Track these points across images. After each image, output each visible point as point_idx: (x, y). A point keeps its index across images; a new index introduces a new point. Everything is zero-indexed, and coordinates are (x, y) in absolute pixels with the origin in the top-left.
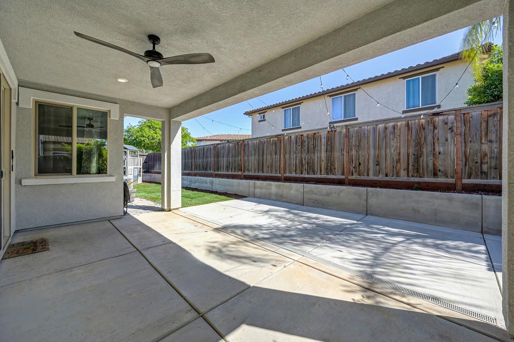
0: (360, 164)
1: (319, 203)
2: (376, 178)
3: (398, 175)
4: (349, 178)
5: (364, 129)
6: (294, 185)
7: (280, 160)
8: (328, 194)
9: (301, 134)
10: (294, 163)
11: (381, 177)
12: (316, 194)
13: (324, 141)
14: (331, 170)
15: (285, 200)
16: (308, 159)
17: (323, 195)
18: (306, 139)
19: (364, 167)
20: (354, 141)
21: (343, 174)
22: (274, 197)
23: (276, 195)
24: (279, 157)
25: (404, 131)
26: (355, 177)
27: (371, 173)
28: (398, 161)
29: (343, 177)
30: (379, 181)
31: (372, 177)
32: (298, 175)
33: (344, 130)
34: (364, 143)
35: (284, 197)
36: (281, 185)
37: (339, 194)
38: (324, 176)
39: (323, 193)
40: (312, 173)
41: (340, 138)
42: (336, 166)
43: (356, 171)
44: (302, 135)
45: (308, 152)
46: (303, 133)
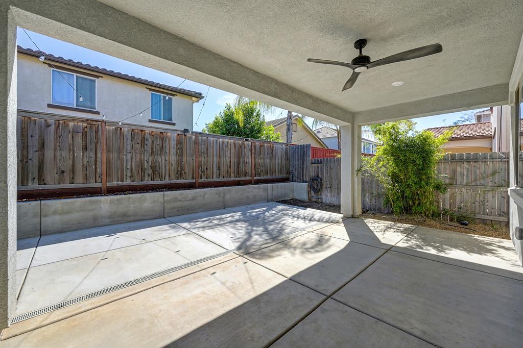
0: (207, 169)
1: (184, 209)
2: (218, 180)
3: (230, 177)
4: (199, 181)
5: (210, 140)
6: (149, 195)
7: (96, 161)
8: (194, 199)
9: (141, 128)
10: (129, 167)
11: (221, 179)
12: (181, 201)
13: (173, 143)
14: (181, 174)
15: (131, 218)
16: (151, 162)
17: (189, 200)
18: (147, 136)
19: (210, 171)
20: (202, 148)
21: (193, 178)
22: (107, 221)
23: (110, 217)
24: (93, 155)
25: (233, 146)
26: (203, 180)
27: (215, 176)
28: (230, 167)
29: (194, 181)
30: (220, 182)
31: (215, 179)
32: (135, 183)
33: (194, 136)
34: (210, 150)
35: (129, 216)
36: (122, 199)
37: (204, 196)
38: (174, 181)
39: (188, 199)
40: (159, 179)
41: (190, 143)
42: (186, 171)
43: (204, 175)
44: (142, 131)
45: (152, 153)
46: (144, 129)
